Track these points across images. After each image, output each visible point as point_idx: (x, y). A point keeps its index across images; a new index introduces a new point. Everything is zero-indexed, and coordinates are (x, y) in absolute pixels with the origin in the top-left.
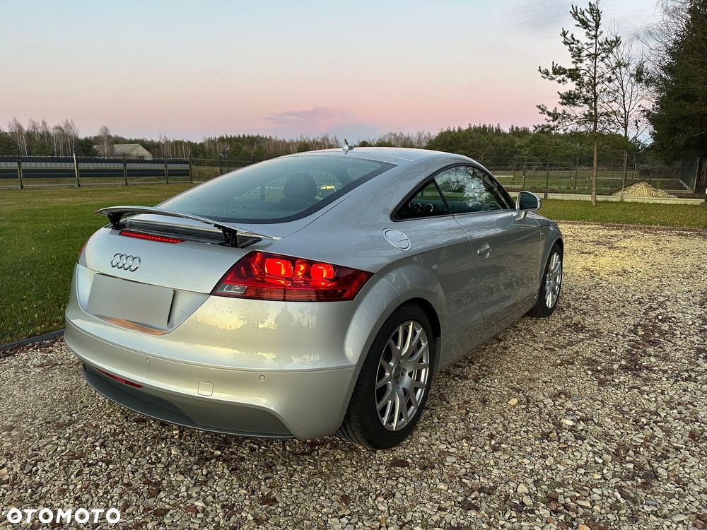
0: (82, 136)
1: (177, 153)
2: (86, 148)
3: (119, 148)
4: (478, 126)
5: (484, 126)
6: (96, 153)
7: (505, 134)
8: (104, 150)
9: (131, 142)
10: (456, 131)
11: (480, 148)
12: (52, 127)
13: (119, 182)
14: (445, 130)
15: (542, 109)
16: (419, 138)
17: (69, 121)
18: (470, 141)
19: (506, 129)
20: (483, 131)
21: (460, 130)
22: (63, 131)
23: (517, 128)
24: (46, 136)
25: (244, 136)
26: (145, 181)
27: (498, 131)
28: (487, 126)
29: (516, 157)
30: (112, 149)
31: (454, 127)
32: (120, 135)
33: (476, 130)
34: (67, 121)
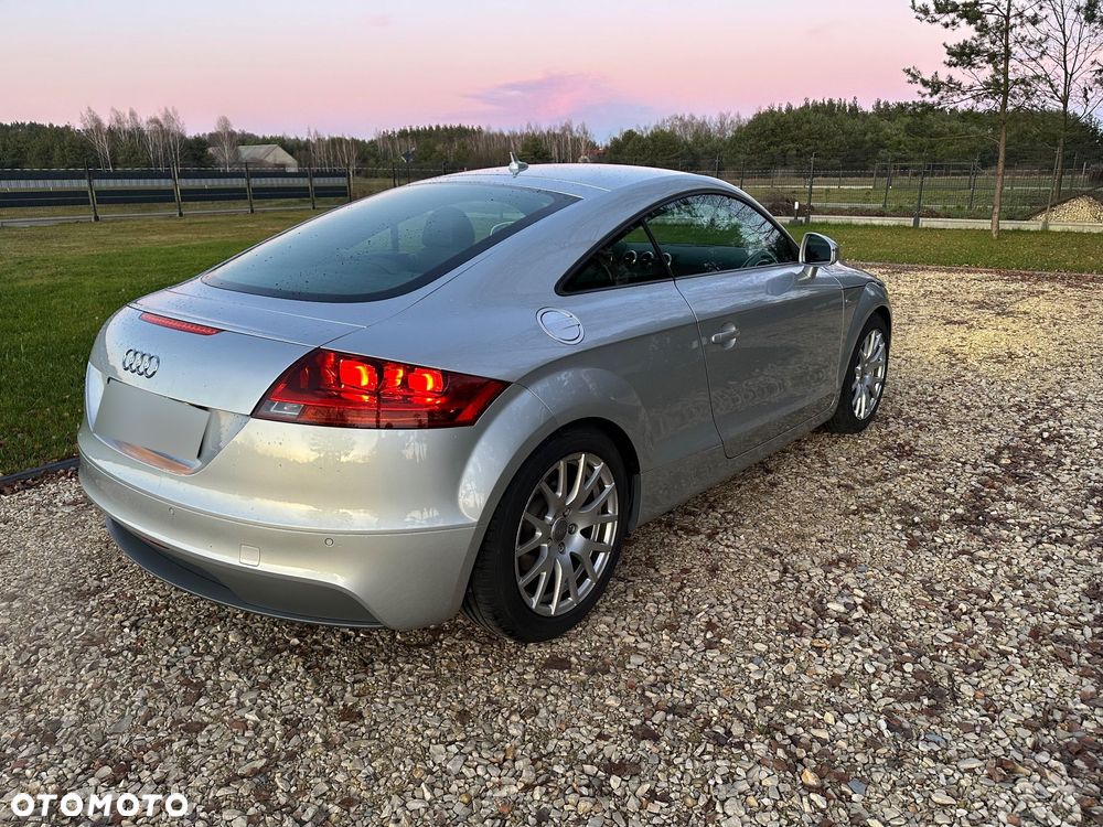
0: (190, 134)
1: (336, 158)
2: (196, 153)
3: (246, 152)
4: (820, 101)
5: (830, 102)
6: (212, 159)
7: (865, 115)
8: (223, 154)
9: (265, 141)
10: (783, 110)
11: (821, 139)
12: (145, 119)
13: (242, 207)
14: (765, 108)
15: (913, 75)
16: (722, 124)
17: (170, 110)
18: (807, 127)
19: (867, 106)
20: (829, 110)
21: (789, 109)
22: (161, 126)
23: (887, 105)
24: (137, 135)
25: (438, 127)
26: (281, 205)
27: (854, 109)
28: (836, 102)
29: (882, 153)
30: (237, 153)
31: (780, 104)
32: (249, 131)
33: (817, 108)
34: (166, 110)
